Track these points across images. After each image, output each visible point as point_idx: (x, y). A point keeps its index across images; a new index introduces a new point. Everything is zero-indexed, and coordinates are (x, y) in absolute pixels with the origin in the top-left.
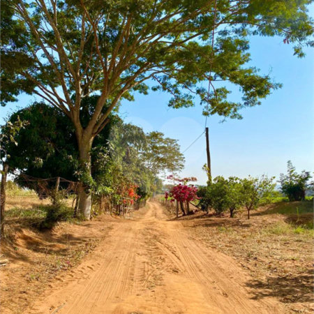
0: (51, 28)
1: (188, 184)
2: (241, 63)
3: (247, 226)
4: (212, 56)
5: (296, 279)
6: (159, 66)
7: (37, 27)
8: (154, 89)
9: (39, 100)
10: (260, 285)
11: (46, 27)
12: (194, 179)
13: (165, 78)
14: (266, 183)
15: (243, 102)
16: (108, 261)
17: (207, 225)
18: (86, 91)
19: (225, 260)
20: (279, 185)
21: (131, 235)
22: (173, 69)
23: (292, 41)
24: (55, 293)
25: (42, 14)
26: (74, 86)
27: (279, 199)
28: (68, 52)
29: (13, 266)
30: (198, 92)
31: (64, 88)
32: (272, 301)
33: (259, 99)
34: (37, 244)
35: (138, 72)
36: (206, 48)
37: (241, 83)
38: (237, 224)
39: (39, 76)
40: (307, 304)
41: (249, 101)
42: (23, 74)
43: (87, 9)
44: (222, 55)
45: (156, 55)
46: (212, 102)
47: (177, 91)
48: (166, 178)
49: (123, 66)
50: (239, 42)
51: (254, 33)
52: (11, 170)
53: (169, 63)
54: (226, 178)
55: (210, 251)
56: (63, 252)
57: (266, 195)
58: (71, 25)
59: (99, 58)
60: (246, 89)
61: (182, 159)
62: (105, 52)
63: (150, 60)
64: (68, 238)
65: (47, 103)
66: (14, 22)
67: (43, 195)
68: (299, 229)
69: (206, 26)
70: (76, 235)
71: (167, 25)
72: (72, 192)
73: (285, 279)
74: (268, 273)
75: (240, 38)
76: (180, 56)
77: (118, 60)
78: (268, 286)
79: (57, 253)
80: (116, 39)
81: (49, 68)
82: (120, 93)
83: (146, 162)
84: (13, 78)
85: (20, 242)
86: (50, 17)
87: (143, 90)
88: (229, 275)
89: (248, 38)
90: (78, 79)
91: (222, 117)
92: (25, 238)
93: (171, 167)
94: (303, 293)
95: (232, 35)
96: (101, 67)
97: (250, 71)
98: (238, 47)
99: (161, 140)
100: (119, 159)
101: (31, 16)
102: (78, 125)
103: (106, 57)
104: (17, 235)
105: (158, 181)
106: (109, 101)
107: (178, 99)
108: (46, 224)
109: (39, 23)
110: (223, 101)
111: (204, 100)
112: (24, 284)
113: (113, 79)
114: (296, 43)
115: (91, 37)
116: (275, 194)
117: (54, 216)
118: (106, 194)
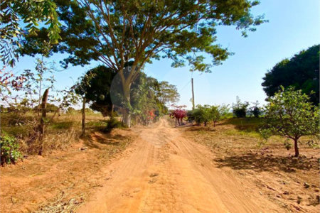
0: (107, 24)
1: (182, 109)
2: (212, 42)
3: (214, 131)
4: (195, 38)
5: (241, 158)
6: (166, 44)
7: (99, 23)
8: (164, 57)
9: (101, 64)
10: (221, 161)
11: (104, 23)
12: (185, 106)
13: (169, 51)
14: (224, 108)
15: (212, 64)
16: (140, 148)
17: (192, 130)
18: (126, 59)
19: (202, 148)
20: (232, 109)
21: (152, 135)
22: (174, 46)
23: (241, 28)
24: (113, 164)
25: (101, 16)
26: (120, 56)
27: (232, 117)
28: (116, 37)
29: (90, 150)
30: (188, 58)
31: (115, 57)
32: (228, 169)
33: (221, 61)
34: (103, 139)
35: (155, 47)
36: (193, 33)
37: (212, 53)
38: (208, 129)
39: (101, 51)
40: (247, 170)
41: (216, 62)
42: (92, 49)
43: (126, 11)
44: (201, 37)
45: (165, 38)
46: (195, 64)
47: (176, 58)
48: (170, 106)
49: (146, 45)
50: (210, 30)
51: (220, 24)
52: (88, 101)
53: (172, 42)
54: (203, 106)
55: (193, 143)
56: (116, 144)
57: (225, 114)
58: (118, 22)
59: (133, 40)
60: (214, 56)
61: (178, 96)
62: (136, 36)
63: (161, 41)
64: (119, 136)
65: (106, 65)
66: (87, 21)
67: (105, 115)
68: (242, 132)
69: (193, 21)
70: (123, 135)
71: (170, 20)
72: (120, 113)
73: (234, 158)
74: (226, 155)
75: (211, 27)
76: (178, 38)
77: (143, 41)
78: (226, 161)
79: (114, 144)
80: (142, 29)
81: (106, 46)
82: (144, 60)
83: (159, 98)
84: (87, 52)
85: (94, 138)
86: (106, 17)
87: (157, 57)
88: (204, 155)
89: (215, 27)
90: (122, 52)
91: (201, 72)
92: (96, 136)
93: (173, 100)
94: (245, 164)
95: (207, 26)
96: (134, 45)
97: (217, 46)
98: (210, 33)
99: (167, 85)
100: (145, 95)
101: (95, 17)
102: (123, 77)
103: (137, 39)
104: (92, 135)
105: (165, 108)
106: (139, 64)
107: (176, 62)
108: (107, 130)
109: (100, 21)
110: (201, 63)
111: (191, 63)
112: (97, 159)
113: (141, 52)
114: (243, 29)
115: (129, 29)
116: (229, 114)
117: (111, 125)
118: (138, 114)
